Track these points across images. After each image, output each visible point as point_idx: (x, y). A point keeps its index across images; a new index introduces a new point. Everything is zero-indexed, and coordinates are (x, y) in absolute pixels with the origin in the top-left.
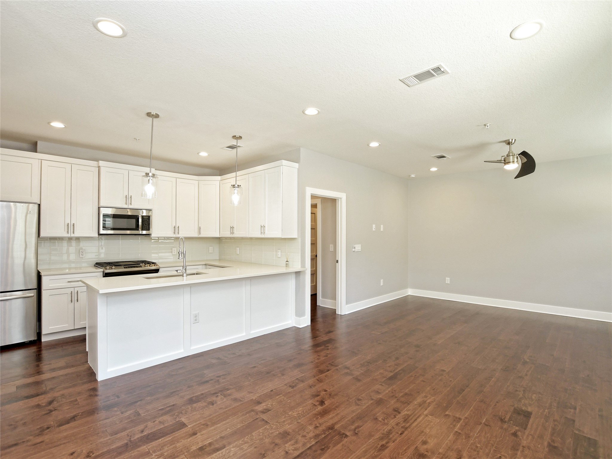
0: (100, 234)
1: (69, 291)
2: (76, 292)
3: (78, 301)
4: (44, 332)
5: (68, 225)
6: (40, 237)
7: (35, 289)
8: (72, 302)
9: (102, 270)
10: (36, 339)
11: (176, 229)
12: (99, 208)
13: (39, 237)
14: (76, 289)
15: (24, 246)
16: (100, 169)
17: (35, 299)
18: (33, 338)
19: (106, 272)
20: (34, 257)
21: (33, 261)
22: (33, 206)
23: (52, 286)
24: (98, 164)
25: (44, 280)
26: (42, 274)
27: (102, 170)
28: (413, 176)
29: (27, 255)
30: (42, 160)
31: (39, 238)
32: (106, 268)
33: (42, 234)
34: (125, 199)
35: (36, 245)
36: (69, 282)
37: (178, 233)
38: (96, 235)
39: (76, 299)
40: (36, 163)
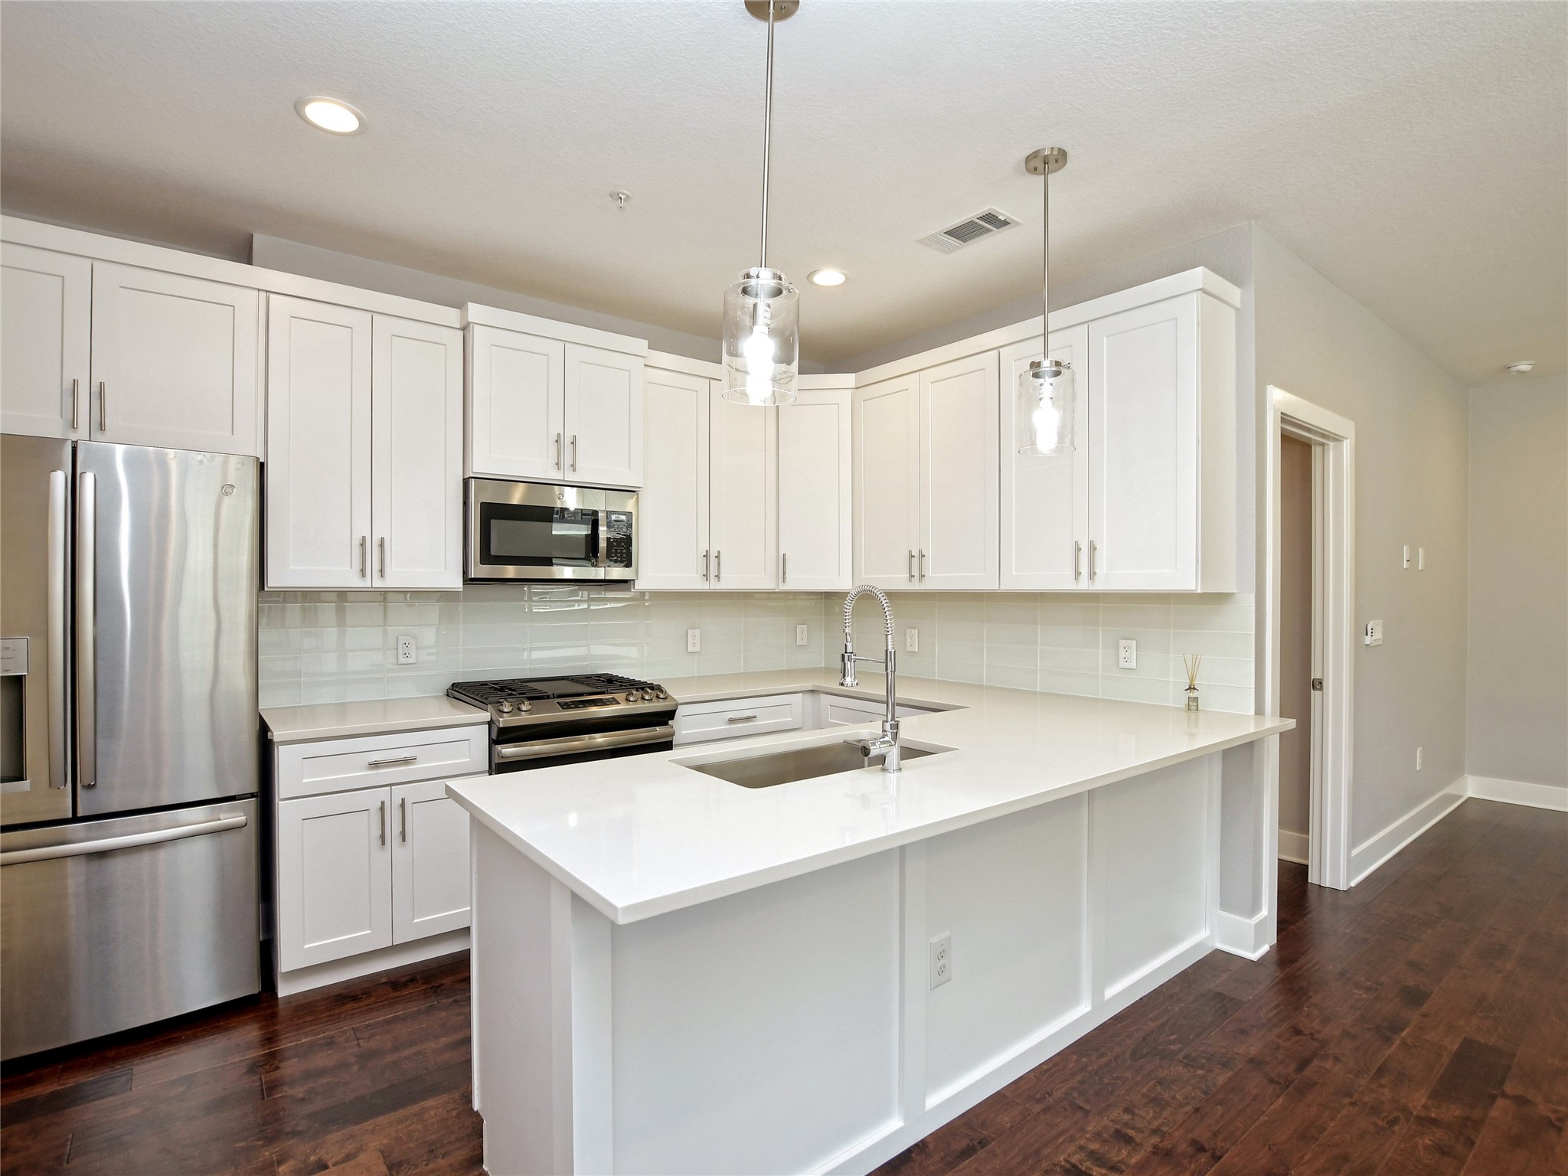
0: (468, 581)
1: (371, 800)
2: (397, 802)
3: (404, 839)
4: (286, 961)
5: (363, 545)
6: (266, 589)
7: (252, 795)
8: (383, 843)
9: (485, 716)
10: (256, 992)
11: (710, 561)
12: (466, 483)
13: (264, 590)
14: (399, 792)
15: (211, 627)
16: (467, 337)
17: (251, 833)
18: (248, 986)
19: (501, 726)
20: (247, 670)
21: (241, 683)
22: (239, 466)
23: (314, 780)
24: (464, 315)
25: (285, 759)
26: (277, 734)
27: (479, 335)
28: (1524, 367)
29: (224, 662)
30: (272, 295)
31: (262, 593)
32: (501, 708)
33: (273, 581)
34: (553, 448)
35: (250, 617)
36: (375, 765)
37: (718, 576)
38: (457, 583)
39: (397, 829)
40: (248, 304)
